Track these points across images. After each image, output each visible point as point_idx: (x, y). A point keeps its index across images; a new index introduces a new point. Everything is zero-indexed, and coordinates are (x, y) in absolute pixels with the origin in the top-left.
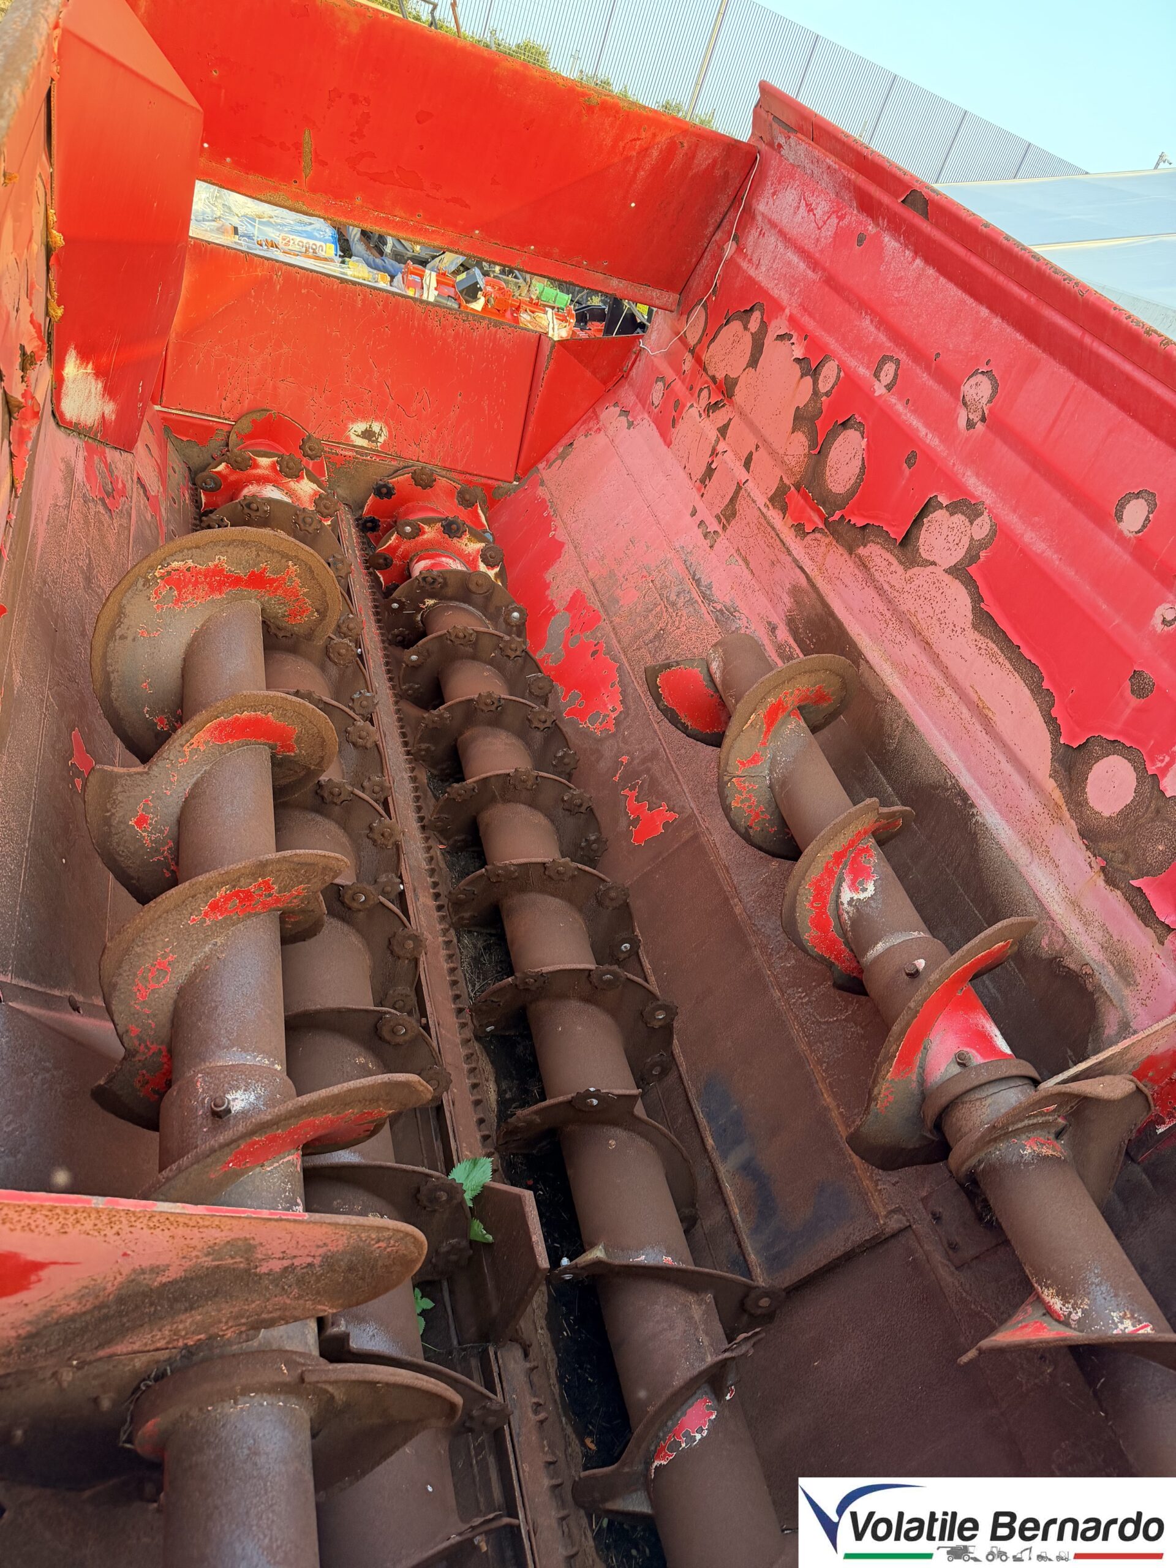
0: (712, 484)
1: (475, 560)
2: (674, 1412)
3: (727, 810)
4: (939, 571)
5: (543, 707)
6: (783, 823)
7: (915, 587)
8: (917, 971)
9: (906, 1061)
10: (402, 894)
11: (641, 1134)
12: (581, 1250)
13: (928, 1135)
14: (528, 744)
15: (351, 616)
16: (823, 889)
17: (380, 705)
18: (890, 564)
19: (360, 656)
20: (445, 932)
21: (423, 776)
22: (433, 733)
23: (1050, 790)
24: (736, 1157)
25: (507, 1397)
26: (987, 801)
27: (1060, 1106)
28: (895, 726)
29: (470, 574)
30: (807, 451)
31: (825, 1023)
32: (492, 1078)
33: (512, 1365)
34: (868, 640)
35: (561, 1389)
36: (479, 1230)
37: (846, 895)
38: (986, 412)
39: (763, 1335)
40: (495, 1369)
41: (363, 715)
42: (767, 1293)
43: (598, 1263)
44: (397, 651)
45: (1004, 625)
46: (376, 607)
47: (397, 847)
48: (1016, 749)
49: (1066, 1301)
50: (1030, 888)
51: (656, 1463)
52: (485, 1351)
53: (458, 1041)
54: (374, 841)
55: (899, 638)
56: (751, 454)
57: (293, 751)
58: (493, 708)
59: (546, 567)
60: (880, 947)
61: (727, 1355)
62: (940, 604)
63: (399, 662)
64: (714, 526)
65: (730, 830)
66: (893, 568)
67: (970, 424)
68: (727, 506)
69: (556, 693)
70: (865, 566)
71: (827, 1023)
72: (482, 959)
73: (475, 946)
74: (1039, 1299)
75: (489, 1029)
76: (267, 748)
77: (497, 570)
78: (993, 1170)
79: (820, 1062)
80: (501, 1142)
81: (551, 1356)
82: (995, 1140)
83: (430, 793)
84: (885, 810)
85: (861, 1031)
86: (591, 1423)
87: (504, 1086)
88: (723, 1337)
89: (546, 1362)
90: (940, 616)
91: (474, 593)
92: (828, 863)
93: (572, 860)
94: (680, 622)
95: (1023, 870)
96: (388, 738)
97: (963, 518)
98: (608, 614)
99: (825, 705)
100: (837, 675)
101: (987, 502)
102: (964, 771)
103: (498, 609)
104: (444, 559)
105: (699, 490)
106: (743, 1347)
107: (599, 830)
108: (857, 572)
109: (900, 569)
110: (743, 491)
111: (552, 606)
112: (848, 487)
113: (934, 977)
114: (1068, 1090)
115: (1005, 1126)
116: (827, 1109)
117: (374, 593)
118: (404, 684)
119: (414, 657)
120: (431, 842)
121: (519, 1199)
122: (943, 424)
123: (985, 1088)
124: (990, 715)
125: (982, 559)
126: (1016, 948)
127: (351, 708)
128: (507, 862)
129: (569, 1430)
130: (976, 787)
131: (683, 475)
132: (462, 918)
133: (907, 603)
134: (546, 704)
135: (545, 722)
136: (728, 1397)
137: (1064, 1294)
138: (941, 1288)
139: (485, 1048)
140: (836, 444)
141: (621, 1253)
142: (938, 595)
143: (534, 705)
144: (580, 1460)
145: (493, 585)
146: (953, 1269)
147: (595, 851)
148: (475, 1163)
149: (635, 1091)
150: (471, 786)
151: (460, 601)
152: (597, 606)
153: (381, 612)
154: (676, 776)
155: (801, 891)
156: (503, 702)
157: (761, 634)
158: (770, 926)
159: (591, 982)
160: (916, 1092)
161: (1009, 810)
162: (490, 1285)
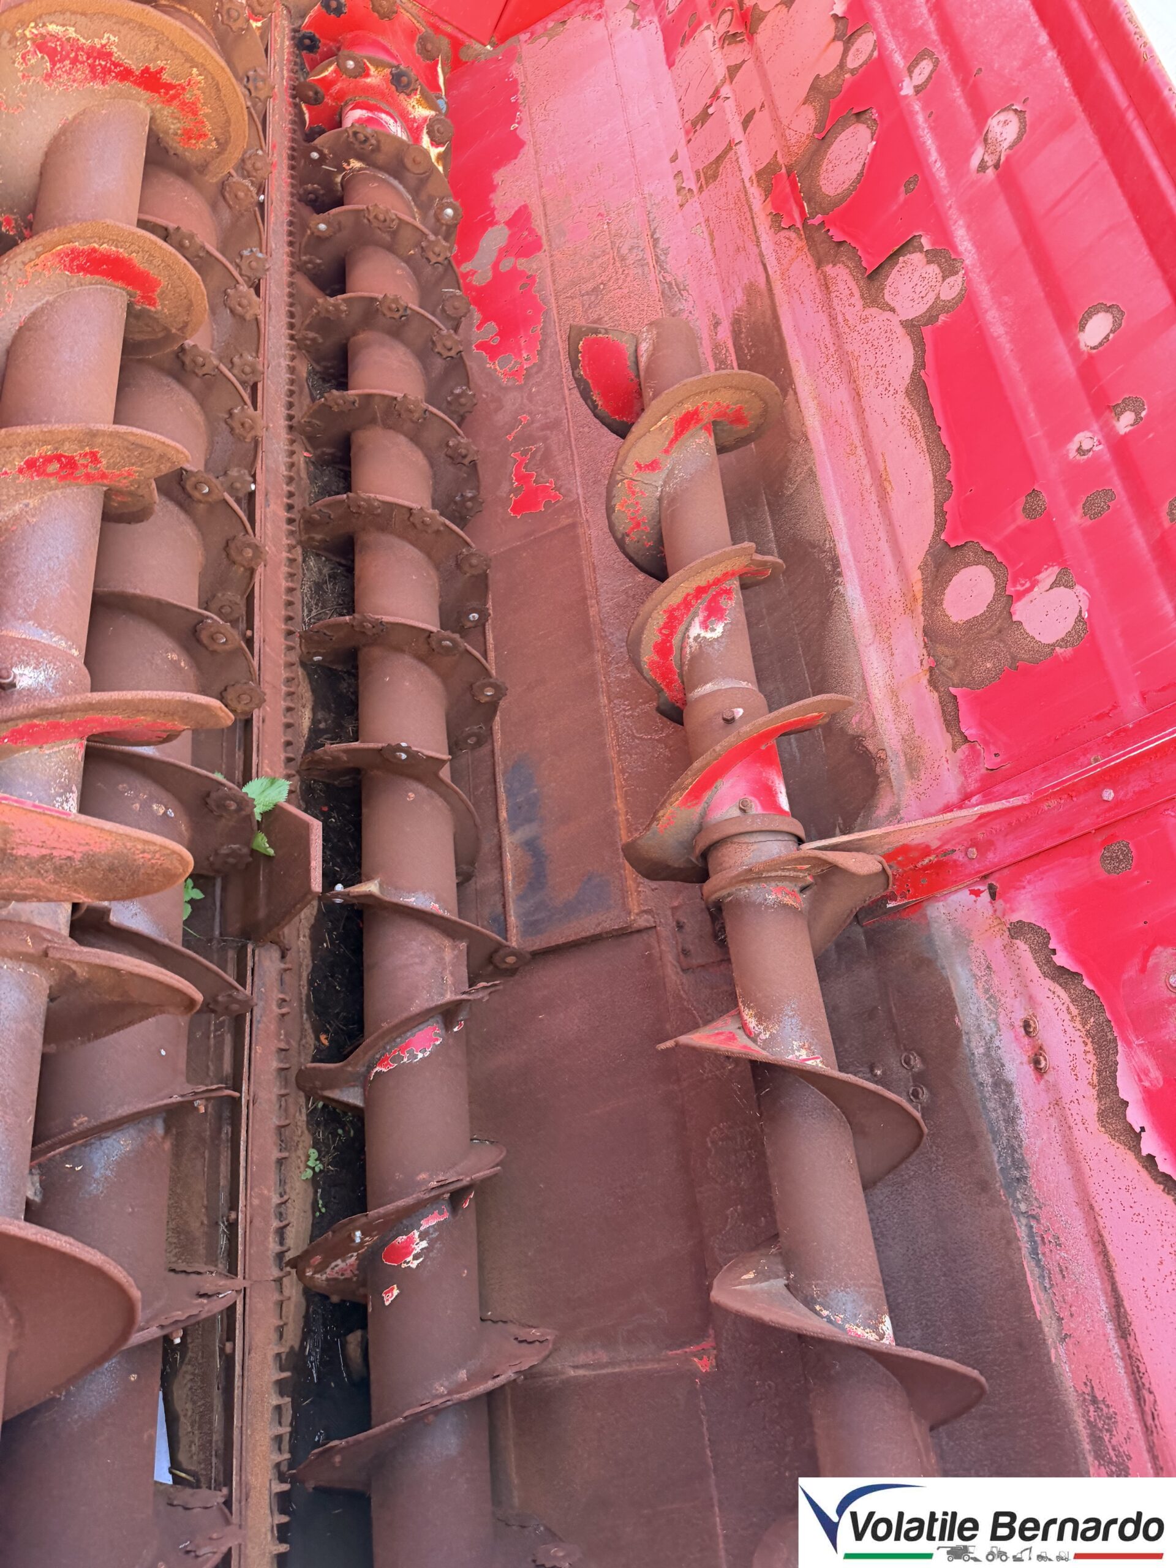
0: (703, 132)
1: (419, 129)
2: (405, 1032)
3: (610, 510)
4: (895, 320)
5: (452, 332)
6: (660, 541)
7: (867, 329)
8: (733, 719)
9: (698, 793)
10: (252, 495)
11: (441, 795)
12: (357, 879)
13: (694, 860)
14: (426, 369)
15: (260, 152)
16: (676, 618)
17: (272, 272)
18: (852, 295)
19: (261, 205)
20: (291, 548)
21: (303, 368)
22: (324, 324)
23: (914, 581)
24: (522, 834)
25: (256, 990)
26: (854, 573)
27: (813, 867)
28: (798, 471)
29: (409, 145)
30: (811, 132)
31: (638, 738)
32: (309, 706)
33: (267, 963)
34: (804, 370)
35: (309, 989)
36: (262, 842)
37: (696, 630)
38: (1003, 159)
39: (501, 987)
40: (250, 964)
41: (249, 278)
42: (513, 953)
43: (370, 896)
44: (306, 211)
45: (935, 401)
46: (293, 149)
47: (256, 442)
48: (899, 531)
49: (760, 1022)
50: (862, 668)
51: (378, 1069)
52: (244, 947)
53: (282, 662)
54: (232, 429)
55: (835, 379)
56: (753, 112)
57: (154, 305)
58: (397, 315)
59: (498, 165)
60: (709, 687)
61: (464, 997)
62: (883, 356)
63: (304, 226)
64: (692, 184)
65: (607, 529)
66: (853, 301)
67: (982, 167)
68: (711, 163)
69: (471, 318)
70: (827, 288)
71: (641, 739)
72: (325, 586)
73: (320, 571)
74: (739, 1015)
75: (316, 659)
76: (124, 293)
77: (441, 149)
78: (738, 904)
79: (623, 771)
80: (304, 767)
81: (307, 962)
82: (748, 881)
83: (306, 390)
84: (759, 557)
85: (668, 754)
86: (329, 1023)
87: (320, 716)
88: (466, 980)
89: (301, 965)
90: (880, 369)
91: (408, 170)
92: (688, 595)
93: (441, 514)
94: (625, 281)
95: (862, 649)
96: (273, 313)
97: (937, 270)
98: (550, 246)
99: (740, 427)
100: (761, 400)
101: (967, 262)
102: (845, 538)
103: (431, 199)
104: (383, 116)
105: (687, 133)
106: (481, 993)
107: (478, 488)
108: (817, 291)
109: (859, 304)
110: (732, 153)
111: (492, 215)
112: (839, 191)
113: (746, 728)
114: (824, 857)
115: (760, 872)
116: (616, 813)
117: (294, 131)
118: (305, 254)
119: (322, 227)
120: (295, 447)
121: (307, 827)
122: (956, 157)
123: (755, 835)
124: (889, 489)
125: (940, 322)
126: (827, 720)
127: (238, 266)
128: (372, 495)
129: (308, 1026)
130: (850, 557)
131: (675, 108)
132: (313, 539)
133: (854, 345)
134: (456, 329)
135: (450, 350)
136: (456, 1029)
137: (760, 1018)
138: (664, 984)
139: (309, 675)
140: (843, 136)
141: (393, 891)
142: (886, 346)
143: (442, 327)
144: (311, 1051)
145: (433, 169)
146: (679, 970)
147: (468, 509)
148: (273, 781)
149: (446, 756)
150: (352, 399)
151: (390, 174)
152: (541, 230)
153: (297, 156)
154: (572, 455)
155: (655, 615)
156: (409, 312)
157: (701, 324)
158: (617, 636)
159: (429, 644)
160: (695, 822)
161: (870, 588)
162: (262, 892)
